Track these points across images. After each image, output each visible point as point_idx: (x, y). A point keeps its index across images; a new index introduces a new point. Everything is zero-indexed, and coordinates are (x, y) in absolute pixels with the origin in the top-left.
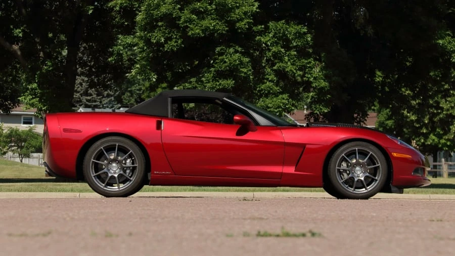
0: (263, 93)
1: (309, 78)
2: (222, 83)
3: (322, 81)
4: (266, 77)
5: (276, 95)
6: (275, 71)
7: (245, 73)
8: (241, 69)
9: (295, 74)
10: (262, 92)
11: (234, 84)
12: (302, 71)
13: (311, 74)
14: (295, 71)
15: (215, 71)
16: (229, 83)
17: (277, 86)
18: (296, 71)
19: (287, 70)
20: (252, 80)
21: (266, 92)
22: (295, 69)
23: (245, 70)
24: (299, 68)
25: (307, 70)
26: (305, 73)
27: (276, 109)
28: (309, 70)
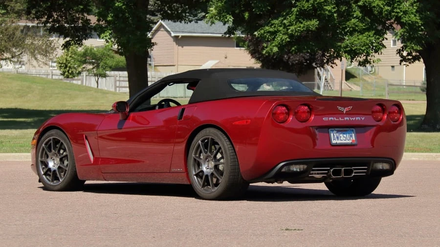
0: (348, 31)
1: (398, 13)
2: (306, 24)
3: (413, 16)
4: (351, 14)
5: (361, 32)
6: (360, 7)
7: (330, 11)
8: (325, 7)
9: (382, 9)
10: (346, 30)
11: (318, 25)
12: (390, 6)
13: (399, 8)
14: (382, 6)
15: (297, 11)
16: (314, 23)
17: (362, 22)
18: (384, 6)
19: (373, 5)
20: (336, 18)
21: (351, 29)
22: (382, 4)
23: (328, 8)
24: (386, 3)
25: (396, 4)
26: (394, 8)
27: (363, 47)
28: (398, 5)
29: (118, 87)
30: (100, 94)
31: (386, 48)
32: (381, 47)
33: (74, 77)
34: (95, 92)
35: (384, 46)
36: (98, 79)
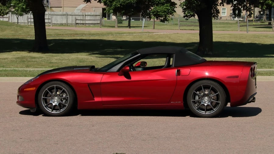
29: (29, 22)
30: (19, 28)
31: (176, 12)
32: (173, 12)
33: (4, 15)
34: (16, 26)
35: (175, 11)
36: (18, 16)
